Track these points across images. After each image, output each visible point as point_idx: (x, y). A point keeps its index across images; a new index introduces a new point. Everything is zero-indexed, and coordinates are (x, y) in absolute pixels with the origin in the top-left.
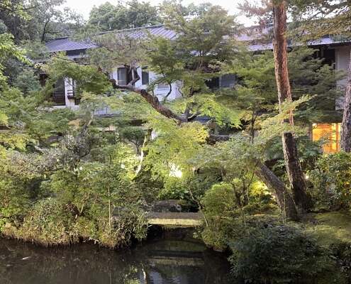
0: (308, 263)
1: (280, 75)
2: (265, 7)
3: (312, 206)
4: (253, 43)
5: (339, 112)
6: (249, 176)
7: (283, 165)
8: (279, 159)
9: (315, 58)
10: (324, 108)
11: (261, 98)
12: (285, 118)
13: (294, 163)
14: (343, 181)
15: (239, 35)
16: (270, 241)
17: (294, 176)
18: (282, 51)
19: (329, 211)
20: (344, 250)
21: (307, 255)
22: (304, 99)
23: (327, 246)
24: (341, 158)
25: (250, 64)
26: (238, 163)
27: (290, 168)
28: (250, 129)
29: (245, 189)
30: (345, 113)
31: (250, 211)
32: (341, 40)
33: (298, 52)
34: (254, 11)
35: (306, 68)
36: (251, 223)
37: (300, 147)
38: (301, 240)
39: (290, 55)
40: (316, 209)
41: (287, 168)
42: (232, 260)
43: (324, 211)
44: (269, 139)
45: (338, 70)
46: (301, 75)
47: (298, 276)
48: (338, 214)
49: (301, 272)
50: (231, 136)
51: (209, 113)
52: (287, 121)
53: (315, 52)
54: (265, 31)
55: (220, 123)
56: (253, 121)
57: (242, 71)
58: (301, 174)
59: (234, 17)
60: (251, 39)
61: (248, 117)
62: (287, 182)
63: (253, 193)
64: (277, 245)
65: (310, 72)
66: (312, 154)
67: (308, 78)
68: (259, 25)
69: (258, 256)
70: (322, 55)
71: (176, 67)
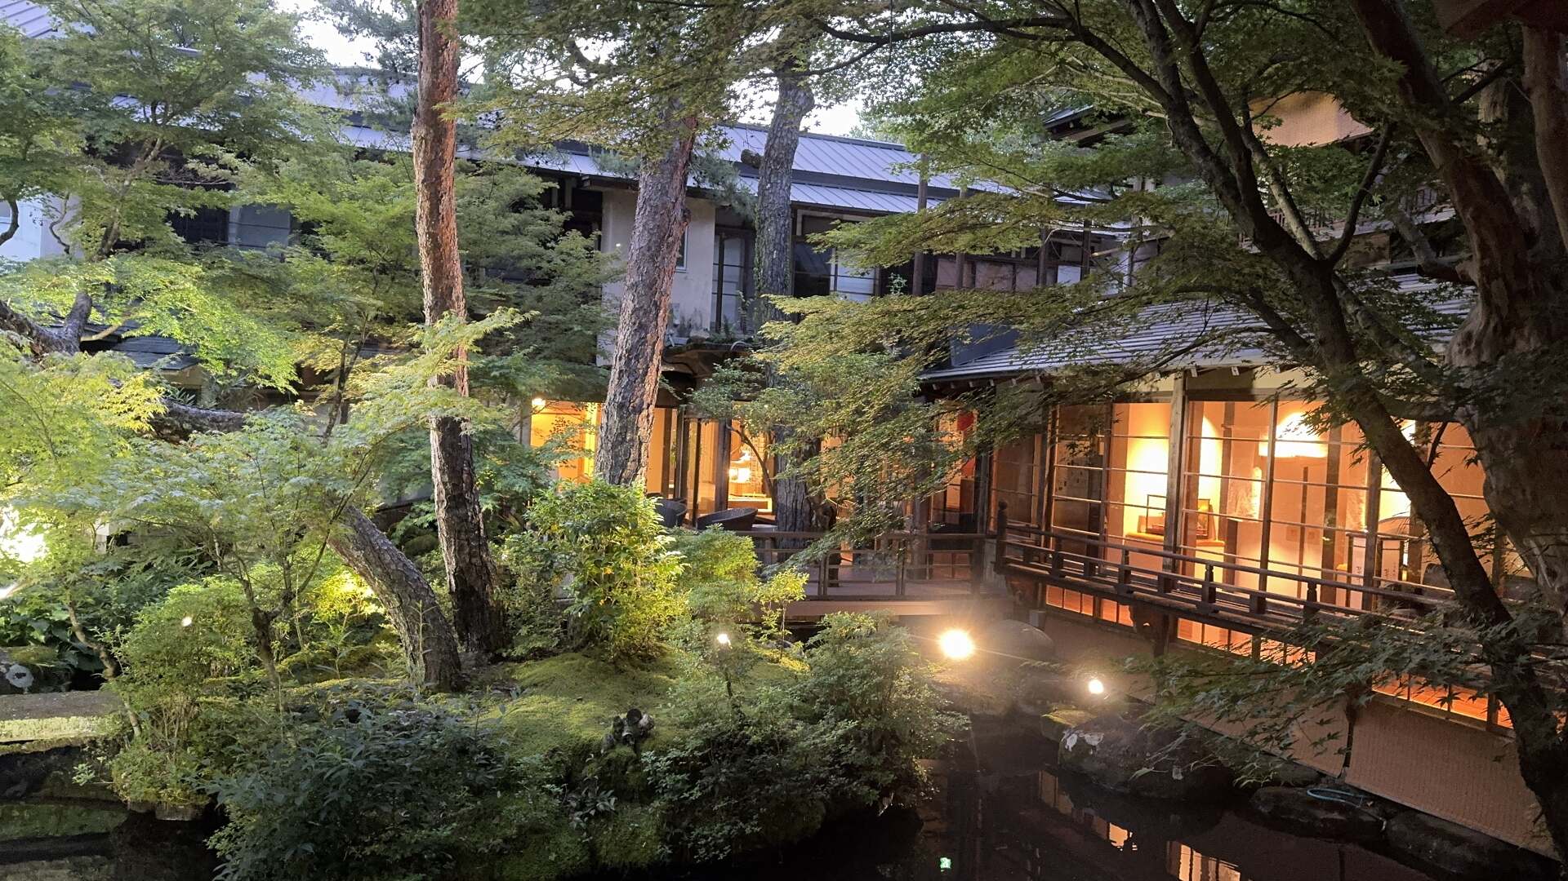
0: (479, 819)
1: (432, 235)
2: (400, 17)
3: (508, 642)
4: (356, 120)
5: (602, 371)
6: (306, 552)
7: (430, 518)
8: (419, 500)
9: (547, 207)
10: (565, 357)
11: (373, 303)
12: (442, 371)
13: (461, 512)
14: (598, 563)
15: (306, 84)
16: (361, 763)
17: (459, 550)
18: (443, 162)
19: (555, 655)
20: (584, 764)
21: (477, 791)
22: (500, 319)
23: (536, 758)
24: (595, 500)
25: (340, 186)
26: (268, 509)
27: (450, 529)
28: (330, 400)
29: (288, 597)
30: (614, 375)
31: (302, 671)
32: (620, 170)
33: (499, 177)
34: (365, 21)
35: (518, 231)
36: (304, 712)
37: (486, 466)
38: (463, 749)
39: (472, 182)
40: (519, 651)
41: (442, 525)
42: (224, 842)
43: (540, 654)
44: (382, 432)
45: (608, 254)
46: (502, 250)
47: (443, 860)
48: (578, 659)
49: (453, 849)
50: (254, 417)
51: (173, 328)
52: (448, 381)
53: (549, 191)
54: (398, 92)
55: (217, 369)
56: (343, 373)
57: (310, 204)
58: (483, 547)
59: (295, 18)
60: (351, 106)
61: (328, 359)
62: (437, 571)
63: (324, 611)
64: (383, 771)
65: (531, 245)
66: (521, 486)
67: (525, 263)
68: (378, 67)
69: (316, 817)
70: (568, 201)
71: (45, 141)
